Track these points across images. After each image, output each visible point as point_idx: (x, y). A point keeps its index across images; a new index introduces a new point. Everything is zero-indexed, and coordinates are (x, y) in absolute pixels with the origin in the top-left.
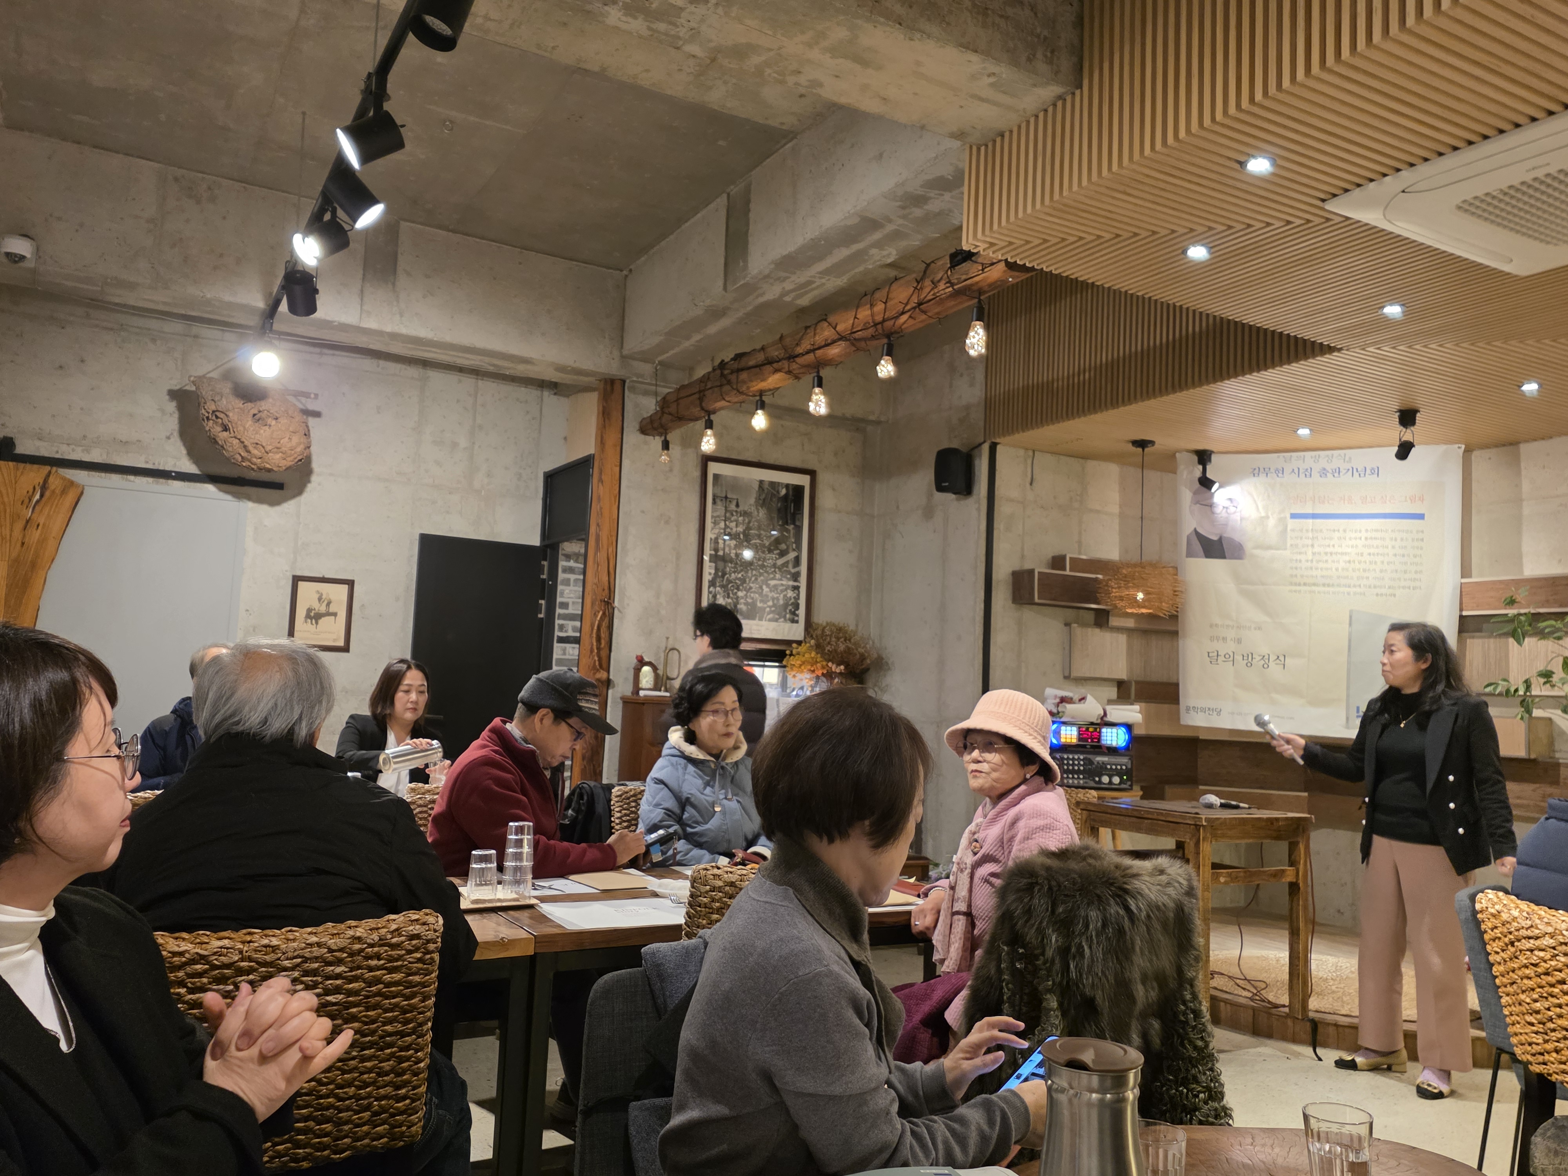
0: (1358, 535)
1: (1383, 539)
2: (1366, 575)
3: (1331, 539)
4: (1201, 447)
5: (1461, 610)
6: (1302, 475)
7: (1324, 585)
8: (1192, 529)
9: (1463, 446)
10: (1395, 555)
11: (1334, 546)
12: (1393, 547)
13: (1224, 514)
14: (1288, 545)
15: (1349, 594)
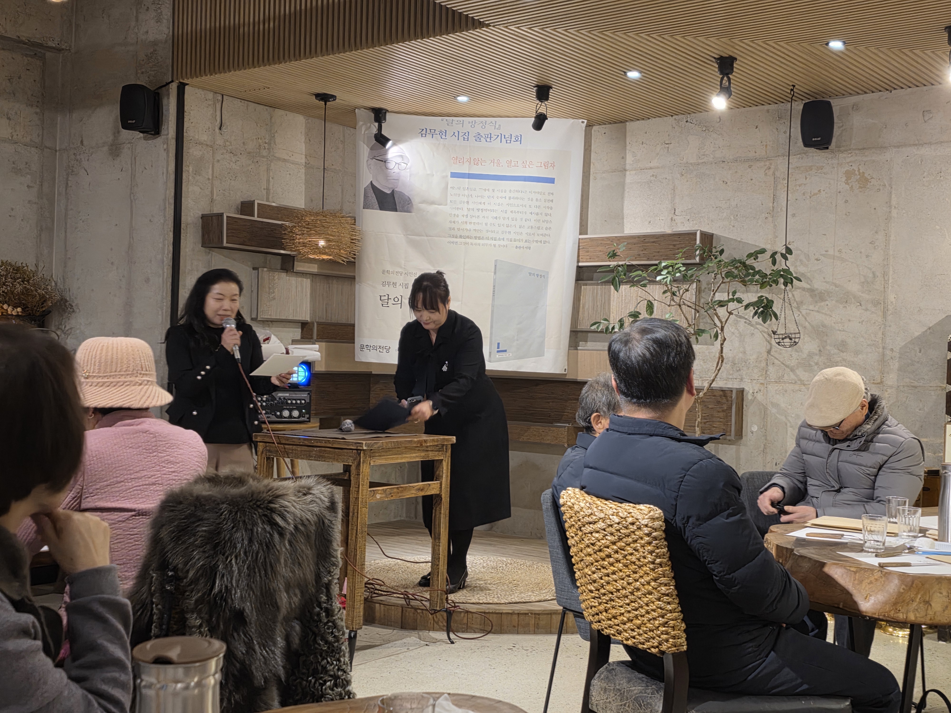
0: (503, 195)
1: (522, 199)
2: (508, 229)
3: (482, 197)
4: (377, 105)
5: (578, 262)
6: (461, 138)
7: (476, 238)
8: (369, 182)
9: (586, 121)
10: (531, 213)
11: (484, 203)
12: (530, 206)
13: (396, 170)
14: (449, 201)
15: (495, 246)
